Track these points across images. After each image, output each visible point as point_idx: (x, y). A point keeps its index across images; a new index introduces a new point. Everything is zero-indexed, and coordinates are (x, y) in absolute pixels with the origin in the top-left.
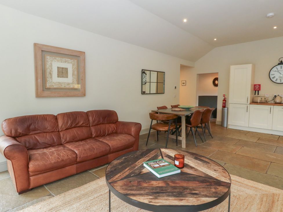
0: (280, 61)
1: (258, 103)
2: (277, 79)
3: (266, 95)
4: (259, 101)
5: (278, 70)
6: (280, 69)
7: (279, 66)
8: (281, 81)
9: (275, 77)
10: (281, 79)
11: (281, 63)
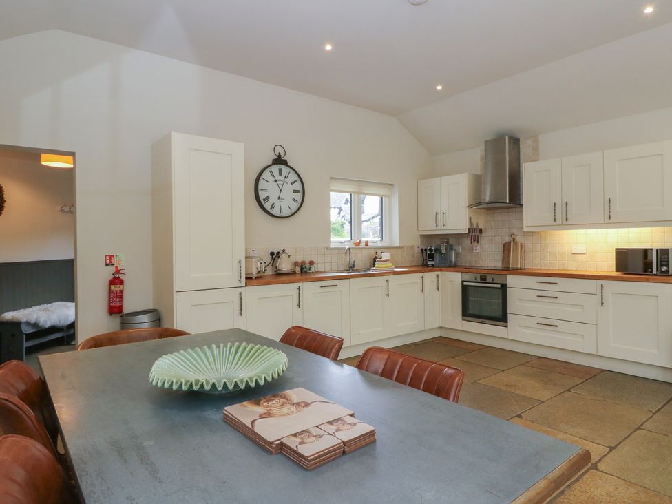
0: (277, 154)
1: (252, 278)
2: (274, 204)
3: (251, 252)
4: (254, 274)
5: (275, 179)
6: (277, 177)
7: (275, 169)
8: (281, 211)
9: (268, 198)
10: (281, 204)
11: (280, 161)
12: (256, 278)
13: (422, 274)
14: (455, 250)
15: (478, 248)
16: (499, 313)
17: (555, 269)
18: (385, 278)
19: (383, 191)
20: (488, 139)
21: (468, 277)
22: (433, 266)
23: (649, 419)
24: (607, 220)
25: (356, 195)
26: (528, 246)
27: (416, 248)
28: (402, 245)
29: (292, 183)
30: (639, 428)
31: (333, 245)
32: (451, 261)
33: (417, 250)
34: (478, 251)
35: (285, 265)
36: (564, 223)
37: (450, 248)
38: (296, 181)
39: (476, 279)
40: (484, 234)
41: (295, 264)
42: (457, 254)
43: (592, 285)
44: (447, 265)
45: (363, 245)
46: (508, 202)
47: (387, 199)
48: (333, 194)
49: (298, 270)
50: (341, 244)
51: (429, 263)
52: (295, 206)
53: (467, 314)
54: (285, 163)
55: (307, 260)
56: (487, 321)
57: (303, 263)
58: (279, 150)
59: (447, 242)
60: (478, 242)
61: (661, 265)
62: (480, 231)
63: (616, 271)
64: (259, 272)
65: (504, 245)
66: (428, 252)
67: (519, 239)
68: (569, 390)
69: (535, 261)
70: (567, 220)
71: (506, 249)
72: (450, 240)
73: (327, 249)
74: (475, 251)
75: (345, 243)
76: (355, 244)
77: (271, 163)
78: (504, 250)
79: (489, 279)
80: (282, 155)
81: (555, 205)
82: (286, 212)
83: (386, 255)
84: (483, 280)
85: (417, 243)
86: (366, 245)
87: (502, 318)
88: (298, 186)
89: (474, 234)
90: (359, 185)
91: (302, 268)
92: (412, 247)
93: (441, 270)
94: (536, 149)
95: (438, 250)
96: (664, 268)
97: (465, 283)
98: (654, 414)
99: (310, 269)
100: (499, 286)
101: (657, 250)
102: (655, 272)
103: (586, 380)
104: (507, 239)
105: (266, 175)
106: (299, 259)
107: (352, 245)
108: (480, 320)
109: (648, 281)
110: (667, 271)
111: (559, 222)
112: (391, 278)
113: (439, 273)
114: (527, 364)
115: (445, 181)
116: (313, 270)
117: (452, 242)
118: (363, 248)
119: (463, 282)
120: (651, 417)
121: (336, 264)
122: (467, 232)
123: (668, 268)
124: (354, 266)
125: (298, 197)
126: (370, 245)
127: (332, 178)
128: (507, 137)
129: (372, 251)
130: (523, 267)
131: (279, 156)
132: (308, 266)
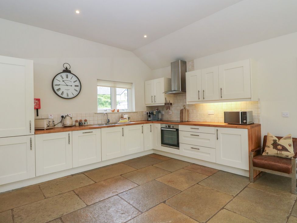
0: (65, 68)
1: (44, 130)
2: (63, 92)
3: (49, 116)
4: (45, 127)
5: (63, 80)
6: (65, 78)
7: (64, 75)
8: (68, 95)
9: (60, 89)
10: (68, 92)
11: (67, 71)
12: (46, 129)
13: (143, 125)
14: (161, 113)
15: (171, 112)
16: (176, 143)
17: (201, 121)
18: (122, 127)
19: (128, 86)
20: (172, 62)
21: (164, 126)
22: (150, 120)
23: (230, 201)
24: (220, 99)
25: (113, 88)
26: (191, 111)
27: (144, 112)
28: (137, 111)
29: (74, 82)
30: (223, 208)
31: (98, 112)
32: (158, 118)
33: (145, 113)
34: (171, 113)
35: (68, 122)
36: (203, 100)
37: (159, 112)
38: (76, 81)
39: (166, 126)
40: (173, 106)
41: (76, 121)
42: (162, 115)
43: (213, 129)
44: (156, 120)
45: (116, 111)
46: (180, 91)
47: (130, 90)
48: (98, 87)
49: (77, 124)
50: (105, 111)
51: (149, 119)
52: (76, 93)
53: (163, 143)
54: (70, 72)
55: (83, 119)
56: (171, 147)
57: (81, 121)
58: (66, 66)
59: (158, 110)
60: (170, 109)
61: (244, 120)
62: (171, 104)
63: (225, 122)
64: (48, 126)
65: (181, 110)
66: (149, 114)
67: (187, 108)
68: (198, 183)
69: (194, 118)
70: (204, 98)
71: (182, 112)
72: (158, 109)
73: (95, 114)
74: (169, 113)
75: (107, 111)
76: (112, 111)
77: (62, 72)
78: (181, 113)
79: (171, 127)
80: (68, 68)
81: (199, 92)
82: (71, 96)
83: (126, 116)
84: (169, 127)
85: (145, 110)
86: (118, 111)
87: (177, 145)
88: (77, 83)
89: (168, 105)
90: (114, 83)
91: (80, 124)
92: (142, 112)
93: (153, 123)
94: (193, 66)
95: (152, 113)
96: (245, 121)
97: (162, 129)
98: (234, 197)
99: (85, 123)
100: (175, 130)
101: (241, 112)
102: (240, 123)
103: (209, 176)
104: (182, 108)
105: (59, 77)
106: (79, 119)
107: (111, 112)
108: (168, 146)
109: (236, 128)
110: (246, 123)
111: (201, 100)
112: (125, 127)
113: (152, 124)
114: (185, 168)
115: (155, 81)
116: (86, 124)
117: (160, 109)
118: (116, 113)
119: (161, 128)
120: (232, 200)
121: (101, 121)
122: (164, 105)
123: (246, 121)
124: (109, 121)
125: (78, 89)
126: (120, 111)
127: (97, 80)
128: (180, 61)
129: (121, 114)
130: (189, 121)
131: (66, 68)
132: (83, 122)
